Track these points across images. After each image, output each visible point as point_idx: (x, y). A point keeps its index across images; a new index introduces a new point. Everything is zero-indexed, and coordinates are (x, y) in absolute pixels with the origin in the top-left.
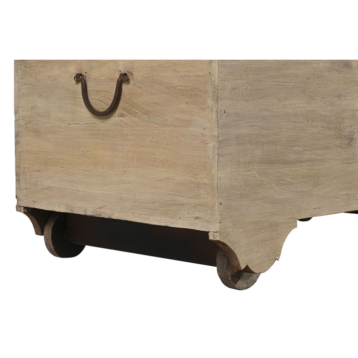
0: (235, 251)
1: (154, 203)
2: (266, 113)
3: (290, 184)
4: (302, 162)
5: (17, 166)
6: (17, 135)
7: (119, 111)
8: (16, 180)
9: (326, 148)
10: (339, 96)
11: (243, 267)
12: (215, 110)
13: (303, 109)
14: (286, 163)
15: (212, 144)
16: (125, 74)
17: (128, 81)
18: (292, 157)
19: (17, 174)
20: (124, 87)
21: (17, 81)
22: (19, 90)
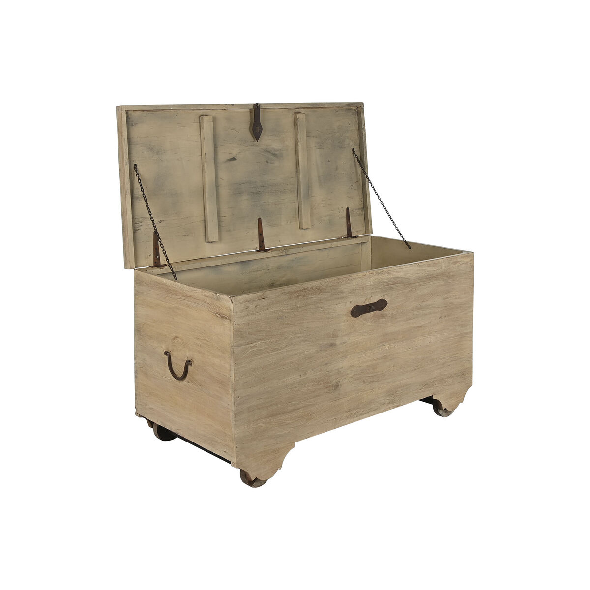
0: (248, 472)
1: (204, 436)
2: (269, 389)
3: (289, 423)
4: (298, 409)
5: (136, 390)
6: (136, 372)
7: (187, 379)
8: (135, 398)
9: (316, 396)
10: (326, 364)
11: (253, 479)
12: (233, 396)
13: (298, 380)
14: (285, 413)
15: (232, 414)
16: (190, 361)
17: (191, 365)
18: (290, 408)
19: (136, 395)
20: (189, 367)
21: (135, 341)
22: (137, 347)
